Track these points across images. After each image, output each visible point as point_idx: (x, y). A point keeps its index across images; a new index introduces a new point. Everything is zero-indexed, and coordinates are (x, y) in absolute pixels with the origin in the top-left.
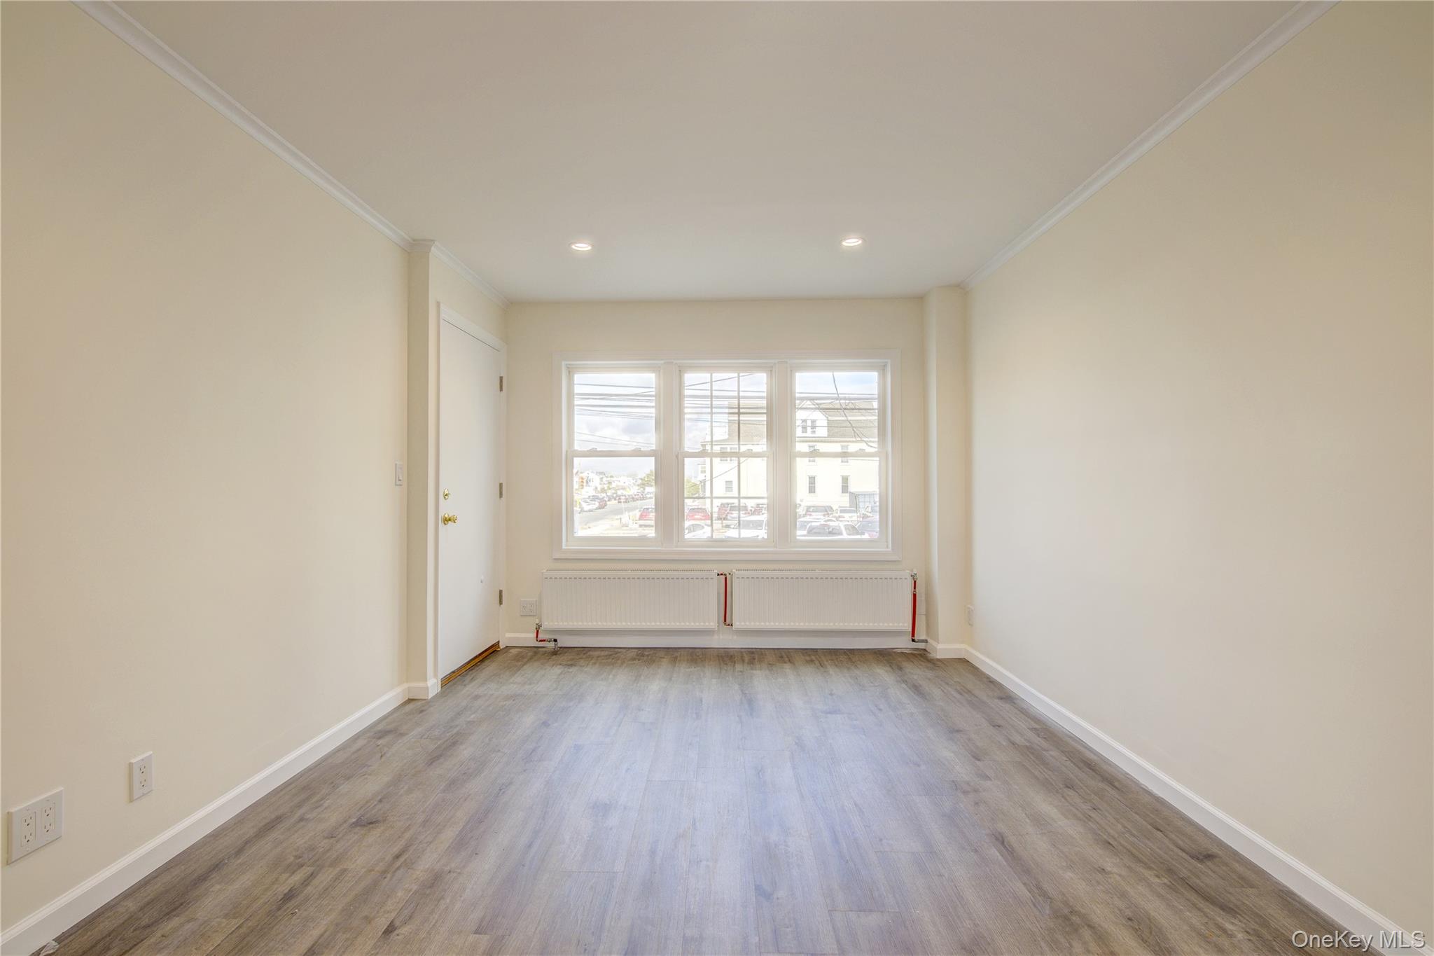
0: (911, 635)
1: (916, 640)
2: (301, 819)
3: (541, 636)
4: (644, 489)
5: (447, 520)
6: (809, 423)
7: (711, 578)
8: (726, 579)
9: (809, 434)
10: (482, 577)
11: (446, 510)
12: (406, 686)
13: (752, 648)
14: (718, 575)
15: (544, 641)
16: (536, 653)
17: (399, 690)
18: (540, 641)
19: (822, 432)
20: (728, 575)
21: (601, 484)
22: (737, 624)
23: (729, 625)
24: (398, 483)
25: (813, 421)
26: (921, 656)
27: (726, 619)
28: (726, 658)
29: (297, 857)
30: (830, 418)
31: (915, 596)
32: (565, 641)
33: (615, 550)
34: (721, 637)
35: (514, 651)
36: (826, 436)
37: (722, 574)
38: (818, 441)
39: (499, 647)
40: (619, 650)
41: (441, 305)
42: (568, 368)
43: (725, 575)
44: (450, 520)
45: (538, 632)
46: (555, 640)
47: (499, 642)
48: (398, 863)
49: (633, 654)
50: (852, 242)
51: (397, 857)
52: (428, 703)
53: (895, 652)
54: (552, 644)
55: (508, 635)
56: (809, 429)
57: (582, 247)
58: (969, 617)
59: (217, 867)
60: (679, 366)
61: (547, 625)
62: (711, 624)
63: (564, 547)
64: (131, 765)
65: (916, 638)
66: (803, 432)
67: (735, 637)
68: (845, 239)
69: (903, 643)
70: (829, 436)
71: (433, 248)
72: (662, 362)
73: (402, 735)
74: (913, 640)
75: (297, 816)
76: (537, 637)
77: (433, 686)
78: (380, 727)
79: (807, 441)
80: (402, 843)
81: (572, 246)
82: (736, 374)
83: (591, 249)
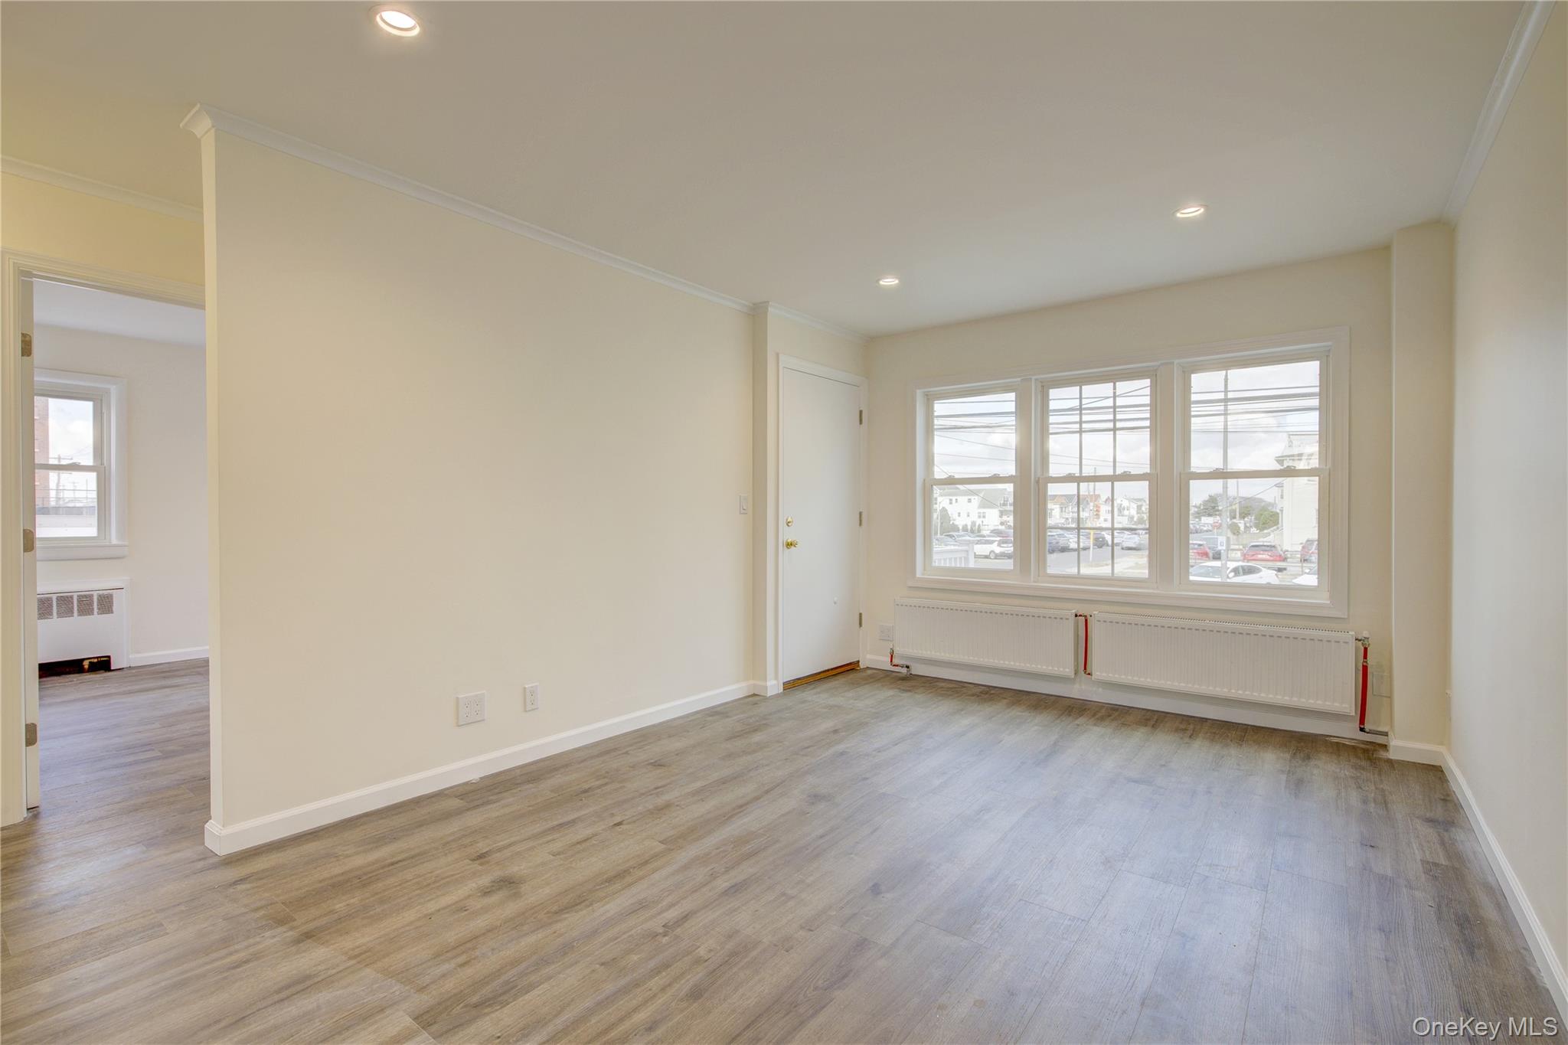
0: (1358, 722)
1: (1367, 730)
2: (627, 753)
3: (895, 661)
4: (1200, 520)
5: (789, 545)
7: (1067, 619)
8: (1085, 622)
10: (836, 599)
11: (788, 535)
12: (751, 682)
13: (1116, 705)
14: (1076, 616)
15: (897, 666)
16: (887, 676)
17: (744, 684)
18: (894, 665)
20: (1088, 617)
21: (1138, 513)
22: (1097, 674)
23: (1089, 674)
24: (743, 511)
29: (607, 772)
31: (1365, 669)
32: (918, 669)
34: (1073, 686)
35: (869, 672)
37: (1080, 616)
39: (858, 666)
40: (966, 685)
41: (780, 355)
42: (927, 395)
43: (1086, 616)
44: (791, 544)
45: (892, 656)
46: (908, 667)
47: (858, 662)
48: (655, 792)
49: (978, 690)
50: (1192, 212)
51: (656, 788)
52: (765, 699)
54: (904, 670)
55: (869, 656)
57: (889, 282)
58: (1446, 707)
59: (566, 766)
60: (1041, 382)
61: (898, 650)
62: (1070, 670)
63: (919, 574)
64: (525, 688)
65: (1367, 727)
67: (1100, 689)
68: (1177, 211)
69: (1348, 731)
71: (769, 309)
72: (1019, 379)
73: (727, 717)
74: (1362, 730)
75: (625, 750)
76: (891, 661)
77: (773, 686)
78: (719, 709)
80: (668, 781)
81: (881, 283)
82: (1112, 384)
83: (897, 281)
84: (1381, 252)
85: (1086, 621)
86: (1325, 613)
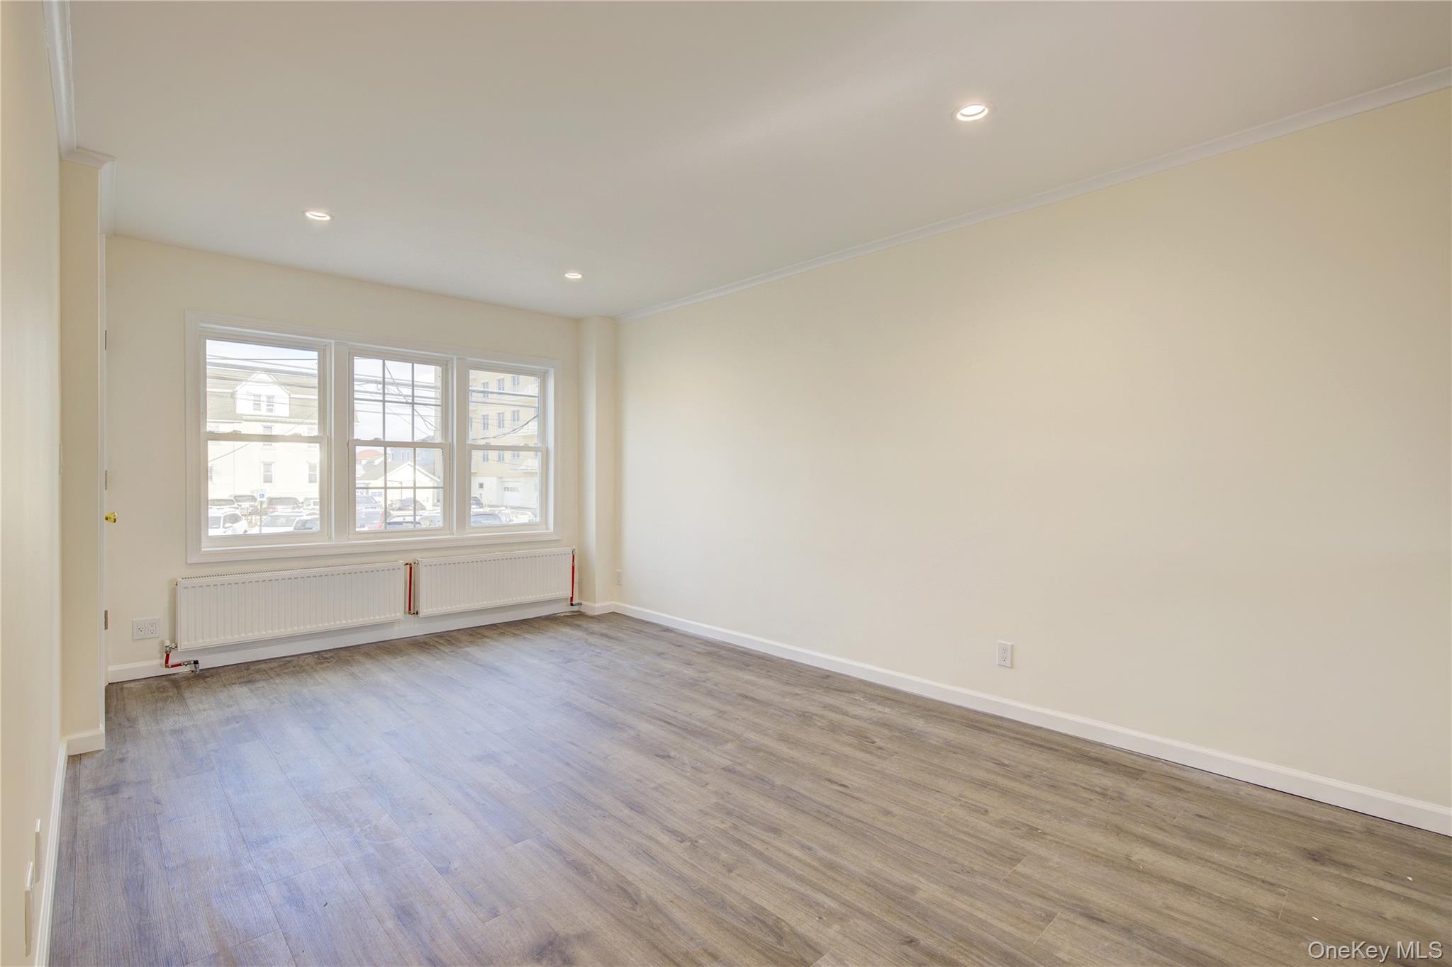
0: (570, 601)
1: (575, 604)
3: (172, 661)
6: (264, 398)
7: (399, 569)
9: (264, 411)
12: (65, 740)
14: (402, 565)
15: (180, 665)
16: (163, 684)
18: (173, 666)
19: (282, 410)
20: (413, 564)
22: (422, 613)
23: (414, 614)
24: (60, 470)
25: (269, 397)
26: (580, 615)
27: (412, 609)
28: (424, 644)
30: (293, 396)
31: (573, 568)
32: (209, 662)
33: (280, 547)
34: (402, 627)
36: (287, 415)
37: (405, 564)
38: (277, 422)
43: (410, 564)
45: (168, 656)
46: (196, 662)
50: (574, 276)
53: (559, 616)
54: (188, 669)
55: (111, 668)
56: (264, 406)
57: (318, 216)
58: (618, 579)
61: (185, 643)
62: (398, 614)
65: (575, 602)
66: (254, 409)
67: (425, 624)
68: (570, 273)
69: (563, 608)
70: (290, 417)
72: (332, 341)
74: (572, 605)
76: (167, 661)
79: (260, 421)
81: (308, 214)
82: (411, 364)
83: (328, 218)
84: (576, 323)
85: (411, 568)
86: (553, 538)
